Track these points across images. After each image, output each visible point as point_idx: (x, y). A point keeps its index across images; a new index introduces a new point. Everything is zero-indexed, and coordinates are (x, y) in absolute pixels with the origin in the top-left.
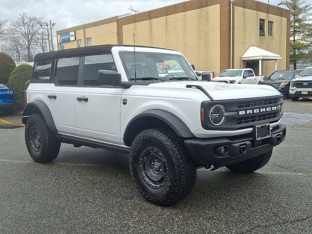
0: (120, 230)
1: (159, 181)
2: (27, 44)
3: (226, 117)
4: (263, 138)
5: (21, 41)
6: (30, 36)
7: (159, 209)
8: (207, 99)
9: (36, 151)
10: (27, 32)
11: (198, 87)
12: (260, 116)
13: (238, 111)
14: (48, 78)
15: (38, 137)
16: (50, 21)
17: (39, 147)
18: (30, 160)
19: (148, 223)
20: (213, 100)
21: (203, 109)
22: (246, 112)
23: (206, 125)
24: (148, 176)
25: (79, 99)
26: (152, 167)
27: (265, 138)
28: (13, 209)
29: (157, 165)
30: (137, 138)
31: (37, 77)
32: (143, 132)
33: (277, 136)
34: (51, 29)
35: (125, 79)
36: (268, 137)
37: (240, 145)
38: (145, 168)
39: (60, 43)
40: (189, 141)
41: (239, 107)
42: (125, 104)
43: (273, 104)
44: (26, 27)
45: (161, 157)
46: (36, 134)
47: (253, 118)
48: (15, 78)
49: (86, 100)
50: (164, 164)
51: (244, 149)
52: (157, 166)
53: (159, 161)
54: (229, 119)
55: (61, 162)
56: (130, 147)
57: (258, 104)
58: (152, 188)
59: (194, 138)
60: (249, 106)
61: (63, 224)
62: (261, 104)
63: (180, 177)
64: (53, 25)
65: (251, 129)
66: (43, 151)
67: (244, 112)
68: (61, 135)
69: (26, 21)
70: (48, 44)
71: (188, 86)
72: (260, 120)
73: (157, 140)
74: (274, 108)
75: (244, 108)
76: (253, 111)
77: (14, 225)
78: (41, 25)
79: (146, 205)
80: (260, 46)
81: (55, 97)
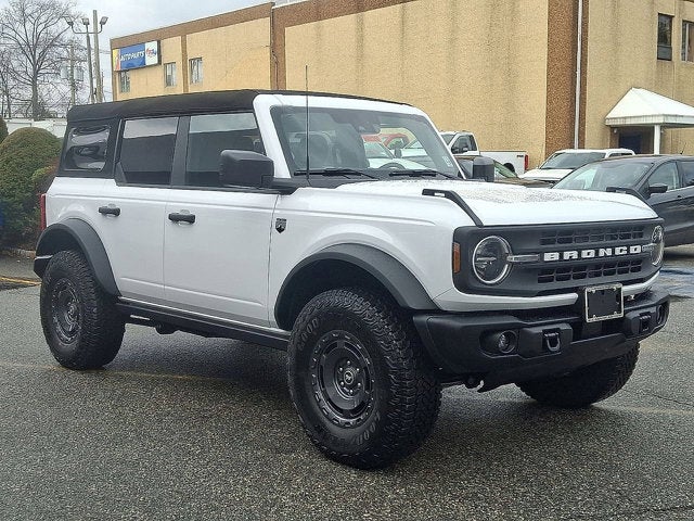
0: (261, 510)
1: (354, 411)
2: (30, 71)
3: (512, 264)
4: (602, 318)
5: (15, 63)
6: (38, 51)
7: (353, 475)
8: (468, 222)
9: (65, 341)
10: (30, 38)
11: (450, 195)
12: (598, 266)
13: (542, 253)
14: (100, 165)
15: (73, 308)
16: (95, 12)
17: (73, 331)
18: (51, 362)
19: (326, 501)
20: (482, 226)
21: (457, 246)
22: (561, 256)
23: (463, 281)
24: (329, 400)
25: (175, 218)
26: (339, 377)
27: (607, 317)
28: (20, 462)
29: (351, 373)
30: (306, 311)
31: (71, 162)
32: (320, 296)
33: (642, 315)
34: (96, 33)
35: (282, 171)
36: (616, 316)
37: (545, 332)
38: (322, 379)
39: (120, 72)
40: (425, 318)
41: (544, 242)
42: (280, 230)
43: (632, 239)
44: (29, 26)
45: (360, 356)
46: (69, 299)
47: (579, 270)
48: (7, 162)
49: (191, 220)
50: (367, 373)
51: (553, 342)
52: (349, 374)
53: (356, 364)
54: (519, 271)
55: (123, 369)
56: (289, 333)
57: (593, 239)
58: (339, 425)
59: (436, 311)
60: (569, 241)
61: (135, 494)
62: (601, 238)
63: (402, 400)
64: (102, 23)
65: (574, 296)
66: (83, 340)
67: (556, 256)
68: (128, 303)
69: (28, 11)
70: (87, 74)
71: (427, 192)
72: (598, 275)
73: (352, 314)
74: (636, 250)
75: (557, 245)
76: (579, 255)
77: (27, 493)
78: (71, 24)
79: (324, 465)
80: (658, 87)
81: (116, 212)
